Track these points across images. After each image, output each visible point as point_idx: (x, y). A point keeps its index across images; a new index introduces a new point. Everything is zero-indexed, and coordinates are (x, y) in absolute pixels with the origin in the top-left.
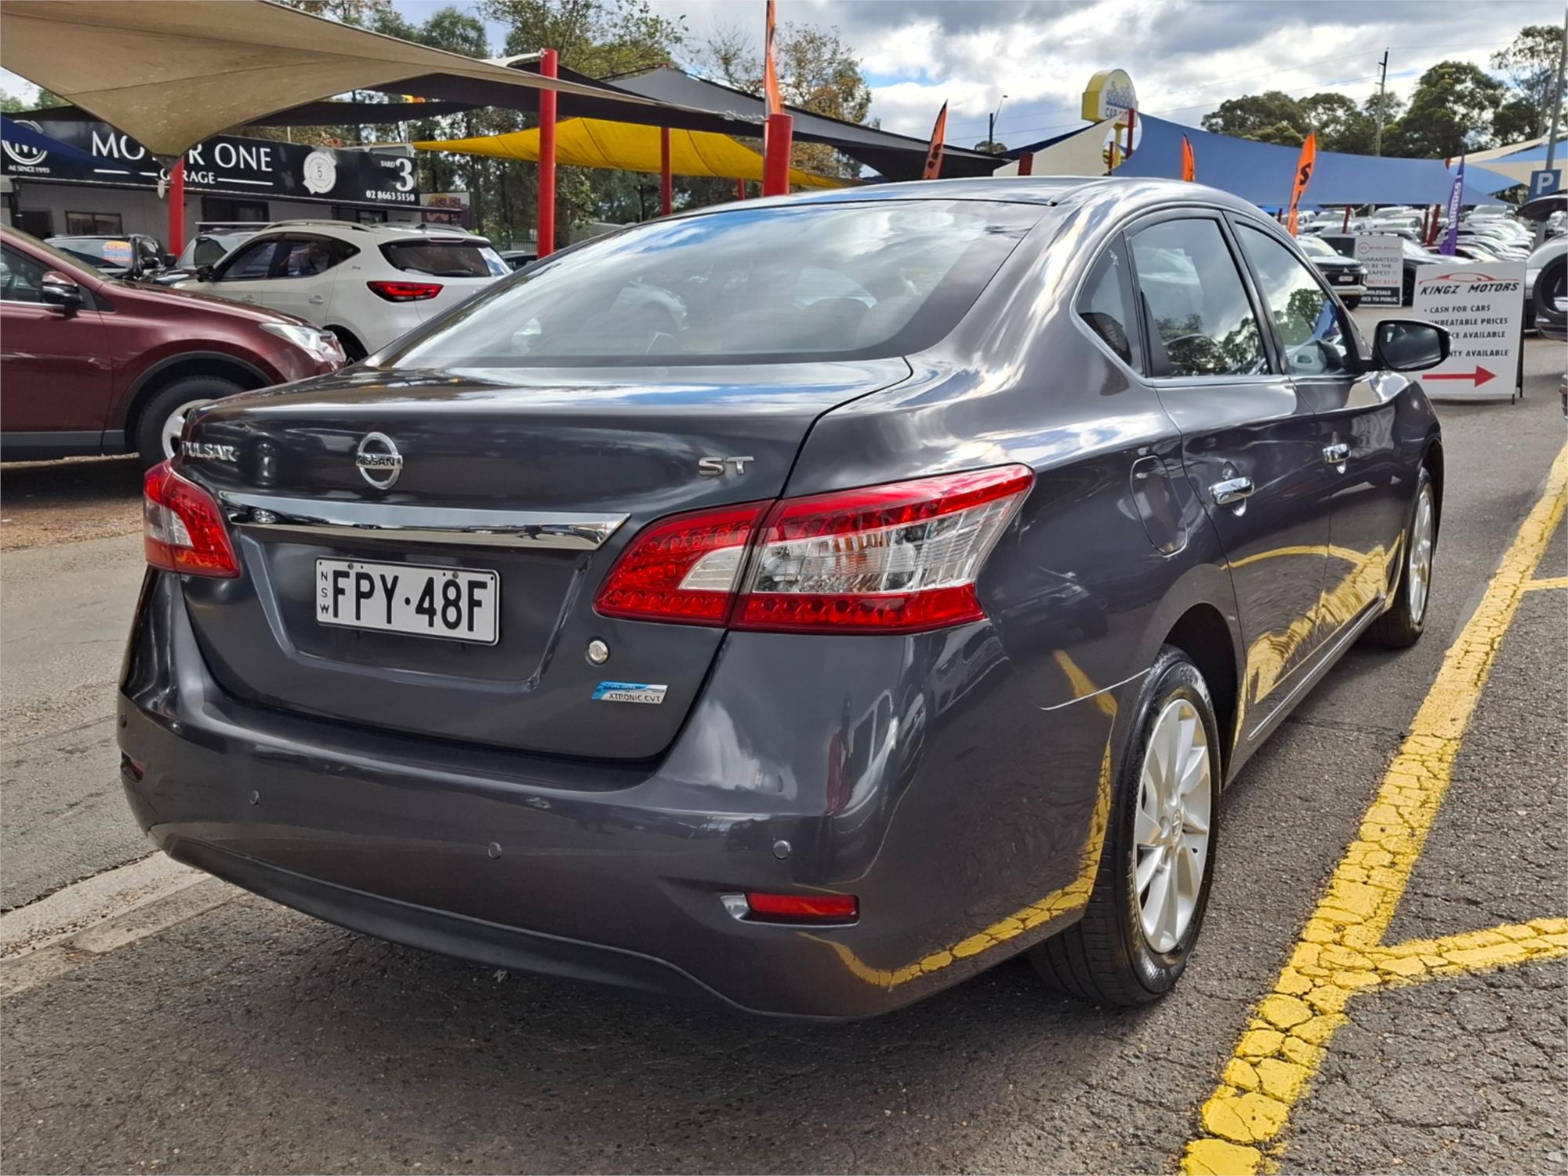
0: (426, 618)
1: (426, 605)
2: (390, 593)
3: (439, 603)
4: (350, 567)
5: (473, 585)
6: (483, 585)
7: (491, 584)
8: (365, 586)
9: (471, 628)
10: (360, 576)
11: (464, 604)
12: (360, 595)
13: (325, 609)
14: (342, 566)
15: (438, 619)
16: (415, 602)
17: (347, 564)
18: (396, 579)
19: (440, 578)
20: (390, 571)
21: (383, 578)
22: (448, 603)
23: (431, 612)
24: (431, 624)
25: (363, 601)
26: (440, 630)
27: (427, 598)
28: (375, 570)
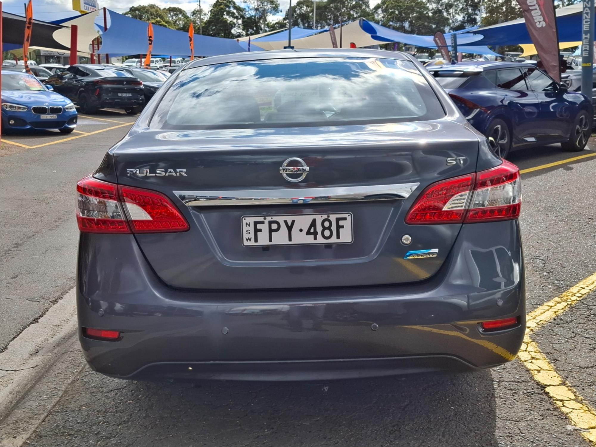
0: (312, 236)
1: (312, 230)
2: (290, 228)
3: (319, 229)
4: (265, 219)
5: (338, 220)
6: (345, 219)
7: (349, 219)
8: (274, 226)
9: (338, 237)
10: (270, 223)
11: (334, 228)
12: (271, 231)
13: (249, 239)
14: (261, 219)
15: (319, 236)
16: (305, 230)
17: (263, 217)
18: (293, 222)
19: (319, 219)
20: (289, 219)
21: (286, 222)
22: (324, 228)
23: (315, 234)
24: (315, 238)
25: (273, 233)
26: (320, 240)
27: (313, 228)
28: (280, 219)
